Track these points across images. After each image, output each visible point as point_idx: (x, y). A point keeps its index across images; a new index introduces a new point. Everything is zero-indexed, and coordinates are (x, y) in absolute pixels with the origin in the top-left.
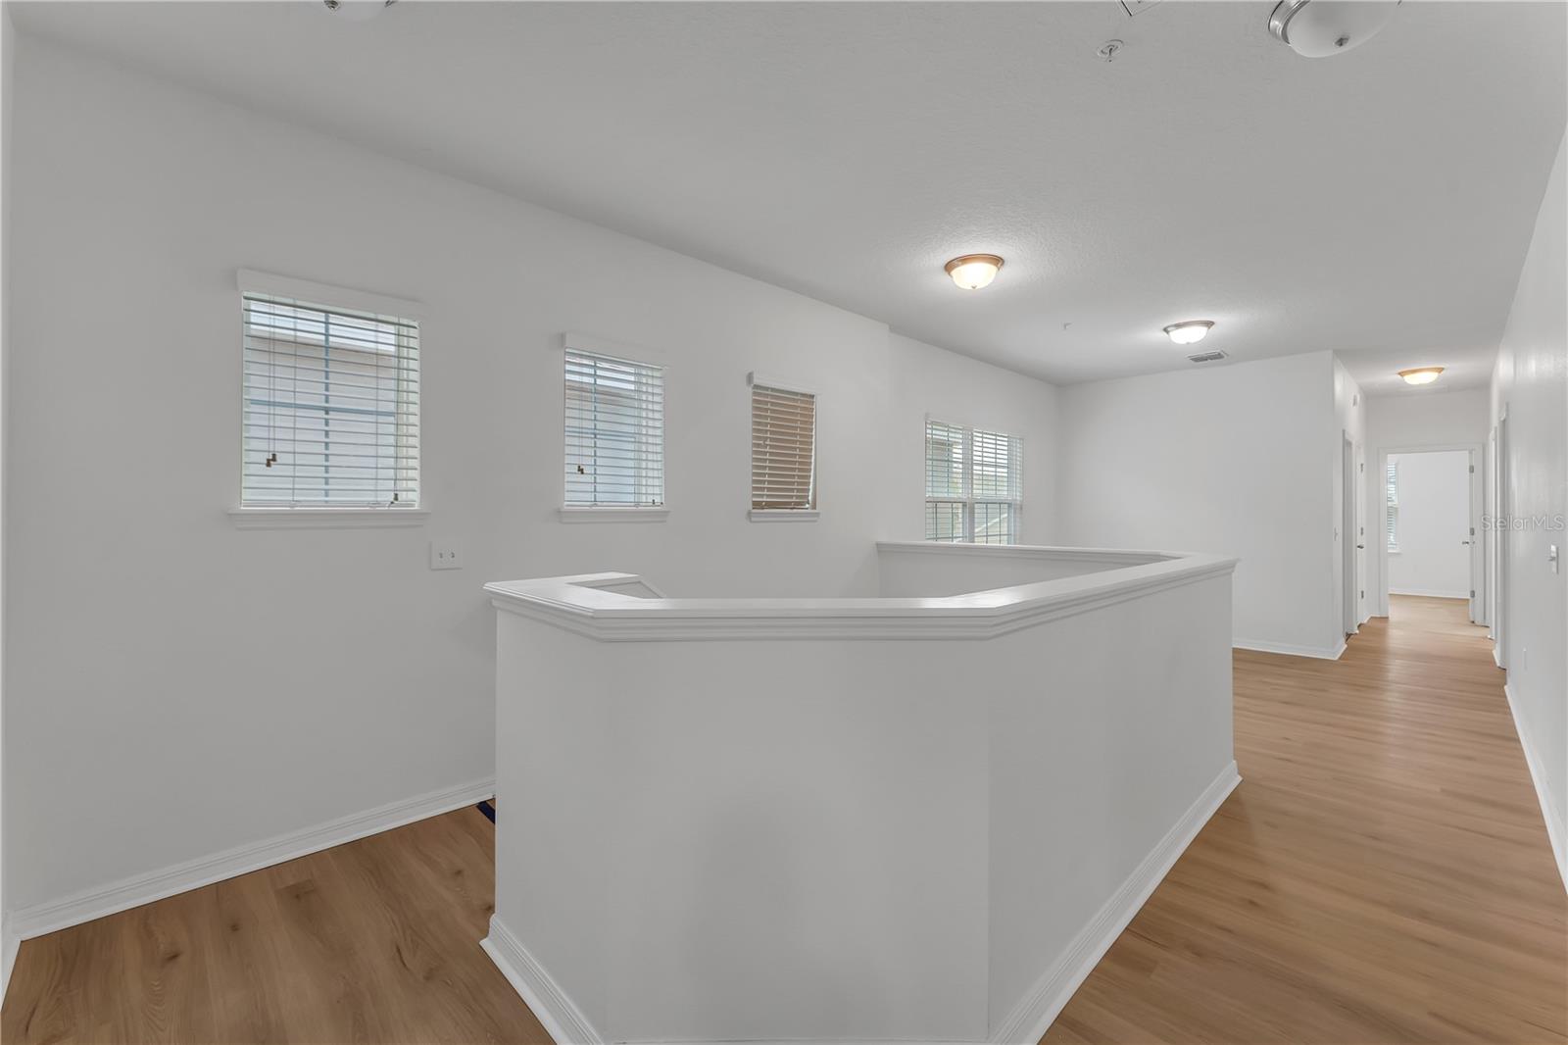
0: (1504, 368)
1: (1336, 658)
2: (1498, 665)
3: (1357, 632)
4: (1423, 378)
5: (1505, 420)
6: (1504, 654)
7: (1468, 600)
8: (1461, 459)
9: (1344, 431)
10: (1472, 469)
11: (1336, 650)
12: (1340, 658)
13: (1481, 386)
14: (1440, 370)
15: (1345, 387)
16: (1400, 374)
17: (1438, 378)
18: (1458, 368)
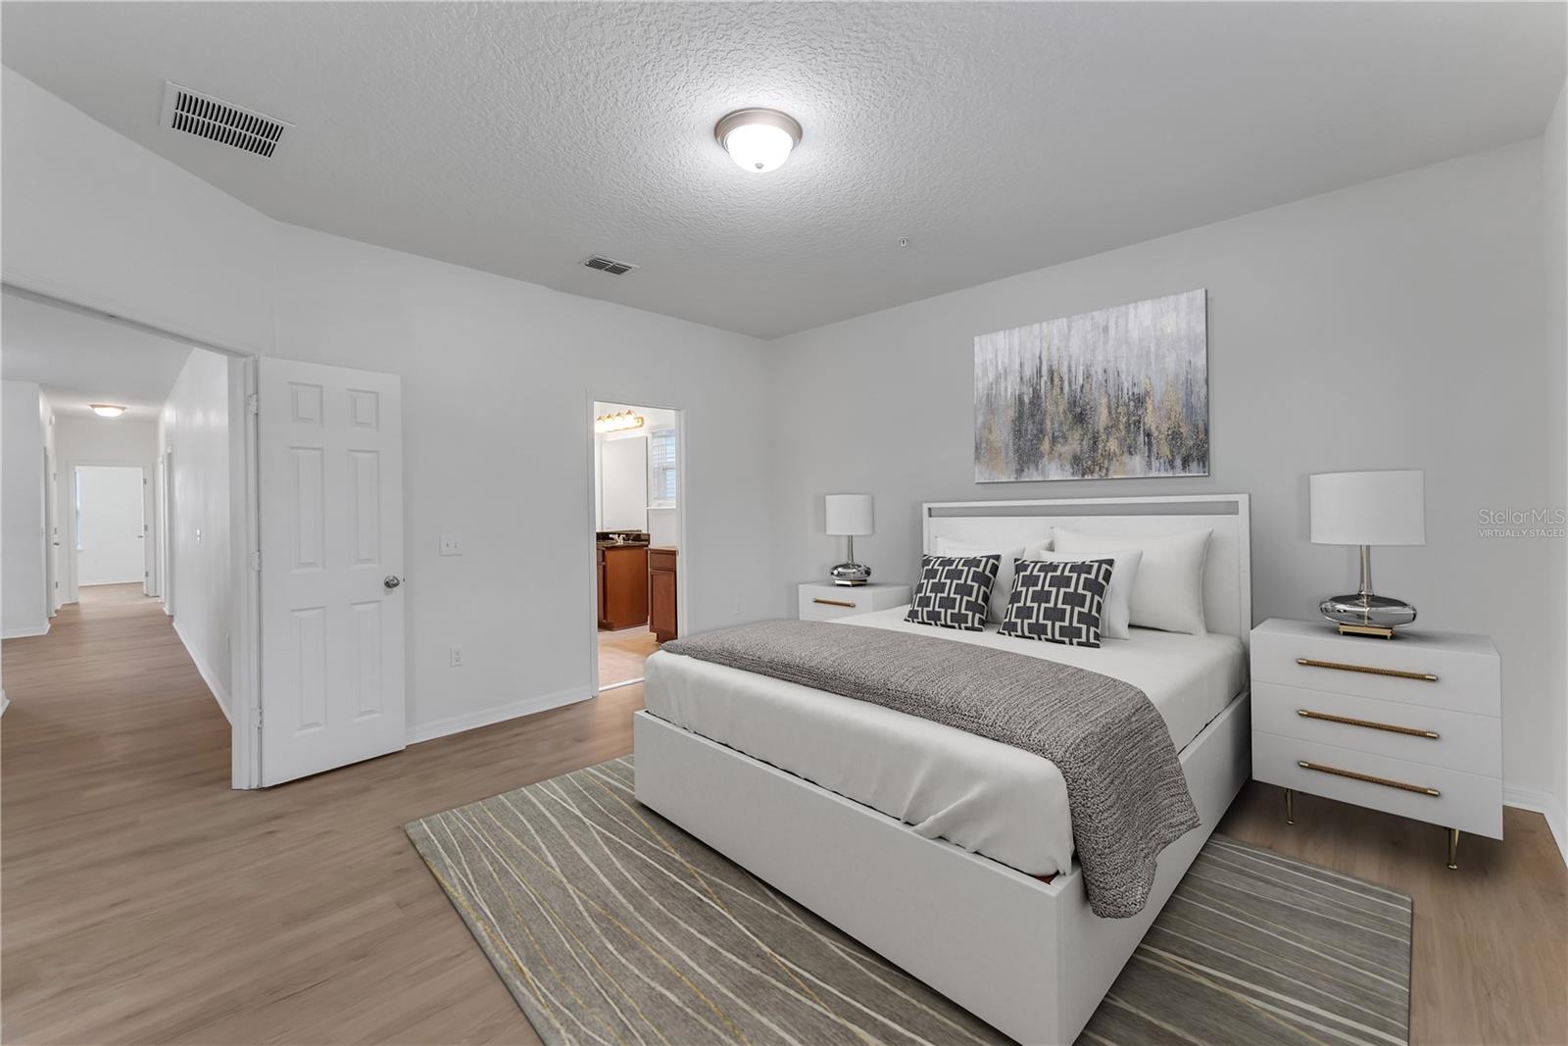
0: (169, 415)
1: (46, 632)
2: (167, 613)
3: (55, 615)
4: (110, 412)
5: (170, 454)
6: (172, 606)
7: (142, 583)
8: (137, 474)
9: (45, 448)
10: (145, 482)
11: (45, 628)
12: (49, 632)
13: (153, 422)
14: (123, 409)
15: (44, 407)
16: (92, 406)
17: (122, 414)
18: (135, 409)
